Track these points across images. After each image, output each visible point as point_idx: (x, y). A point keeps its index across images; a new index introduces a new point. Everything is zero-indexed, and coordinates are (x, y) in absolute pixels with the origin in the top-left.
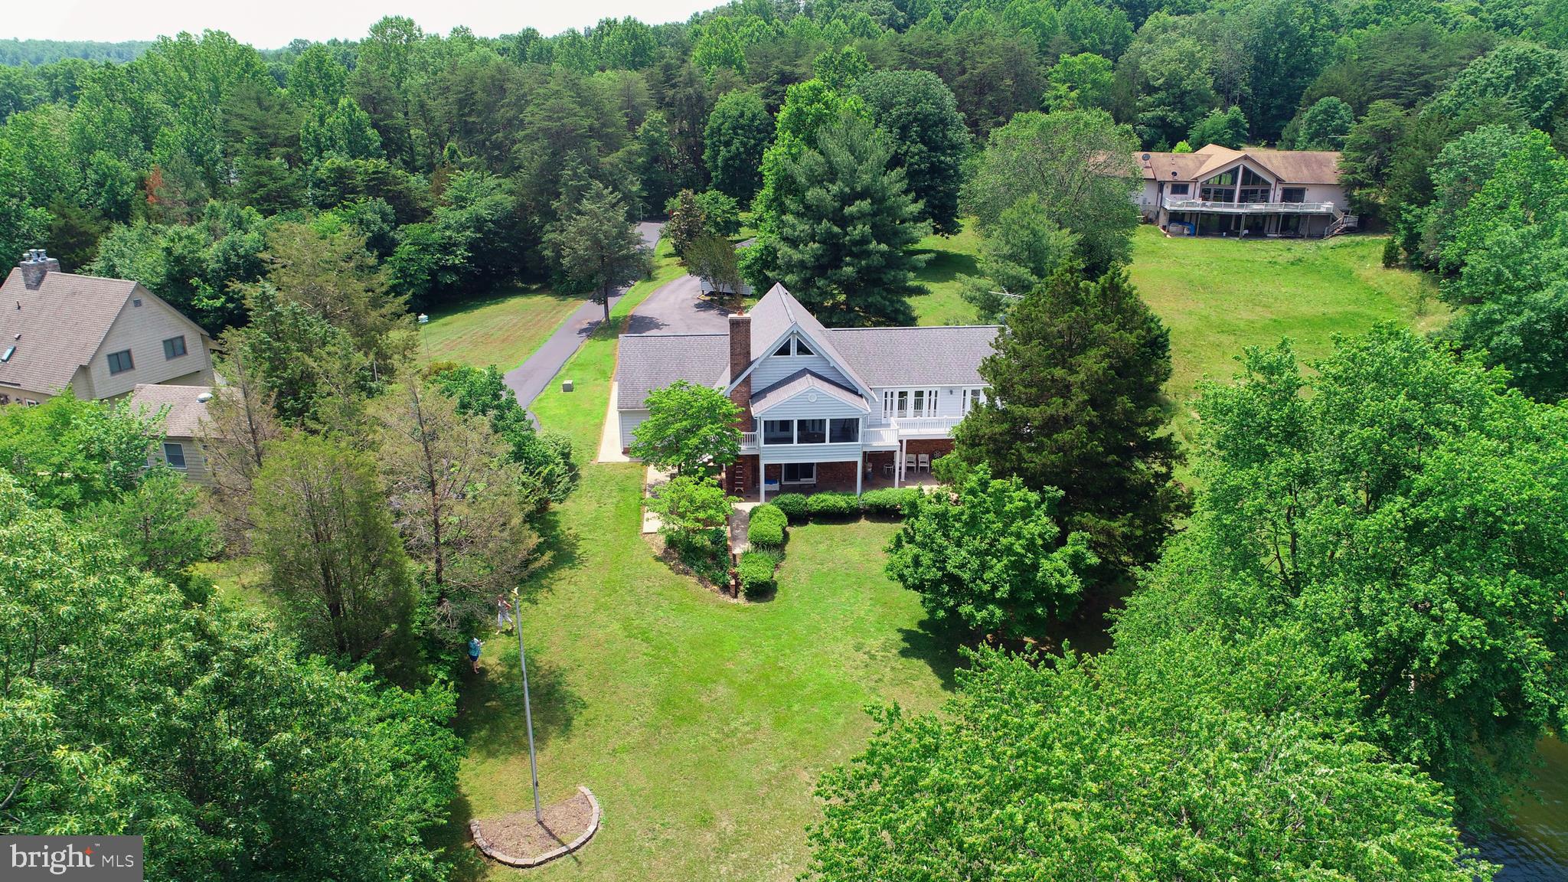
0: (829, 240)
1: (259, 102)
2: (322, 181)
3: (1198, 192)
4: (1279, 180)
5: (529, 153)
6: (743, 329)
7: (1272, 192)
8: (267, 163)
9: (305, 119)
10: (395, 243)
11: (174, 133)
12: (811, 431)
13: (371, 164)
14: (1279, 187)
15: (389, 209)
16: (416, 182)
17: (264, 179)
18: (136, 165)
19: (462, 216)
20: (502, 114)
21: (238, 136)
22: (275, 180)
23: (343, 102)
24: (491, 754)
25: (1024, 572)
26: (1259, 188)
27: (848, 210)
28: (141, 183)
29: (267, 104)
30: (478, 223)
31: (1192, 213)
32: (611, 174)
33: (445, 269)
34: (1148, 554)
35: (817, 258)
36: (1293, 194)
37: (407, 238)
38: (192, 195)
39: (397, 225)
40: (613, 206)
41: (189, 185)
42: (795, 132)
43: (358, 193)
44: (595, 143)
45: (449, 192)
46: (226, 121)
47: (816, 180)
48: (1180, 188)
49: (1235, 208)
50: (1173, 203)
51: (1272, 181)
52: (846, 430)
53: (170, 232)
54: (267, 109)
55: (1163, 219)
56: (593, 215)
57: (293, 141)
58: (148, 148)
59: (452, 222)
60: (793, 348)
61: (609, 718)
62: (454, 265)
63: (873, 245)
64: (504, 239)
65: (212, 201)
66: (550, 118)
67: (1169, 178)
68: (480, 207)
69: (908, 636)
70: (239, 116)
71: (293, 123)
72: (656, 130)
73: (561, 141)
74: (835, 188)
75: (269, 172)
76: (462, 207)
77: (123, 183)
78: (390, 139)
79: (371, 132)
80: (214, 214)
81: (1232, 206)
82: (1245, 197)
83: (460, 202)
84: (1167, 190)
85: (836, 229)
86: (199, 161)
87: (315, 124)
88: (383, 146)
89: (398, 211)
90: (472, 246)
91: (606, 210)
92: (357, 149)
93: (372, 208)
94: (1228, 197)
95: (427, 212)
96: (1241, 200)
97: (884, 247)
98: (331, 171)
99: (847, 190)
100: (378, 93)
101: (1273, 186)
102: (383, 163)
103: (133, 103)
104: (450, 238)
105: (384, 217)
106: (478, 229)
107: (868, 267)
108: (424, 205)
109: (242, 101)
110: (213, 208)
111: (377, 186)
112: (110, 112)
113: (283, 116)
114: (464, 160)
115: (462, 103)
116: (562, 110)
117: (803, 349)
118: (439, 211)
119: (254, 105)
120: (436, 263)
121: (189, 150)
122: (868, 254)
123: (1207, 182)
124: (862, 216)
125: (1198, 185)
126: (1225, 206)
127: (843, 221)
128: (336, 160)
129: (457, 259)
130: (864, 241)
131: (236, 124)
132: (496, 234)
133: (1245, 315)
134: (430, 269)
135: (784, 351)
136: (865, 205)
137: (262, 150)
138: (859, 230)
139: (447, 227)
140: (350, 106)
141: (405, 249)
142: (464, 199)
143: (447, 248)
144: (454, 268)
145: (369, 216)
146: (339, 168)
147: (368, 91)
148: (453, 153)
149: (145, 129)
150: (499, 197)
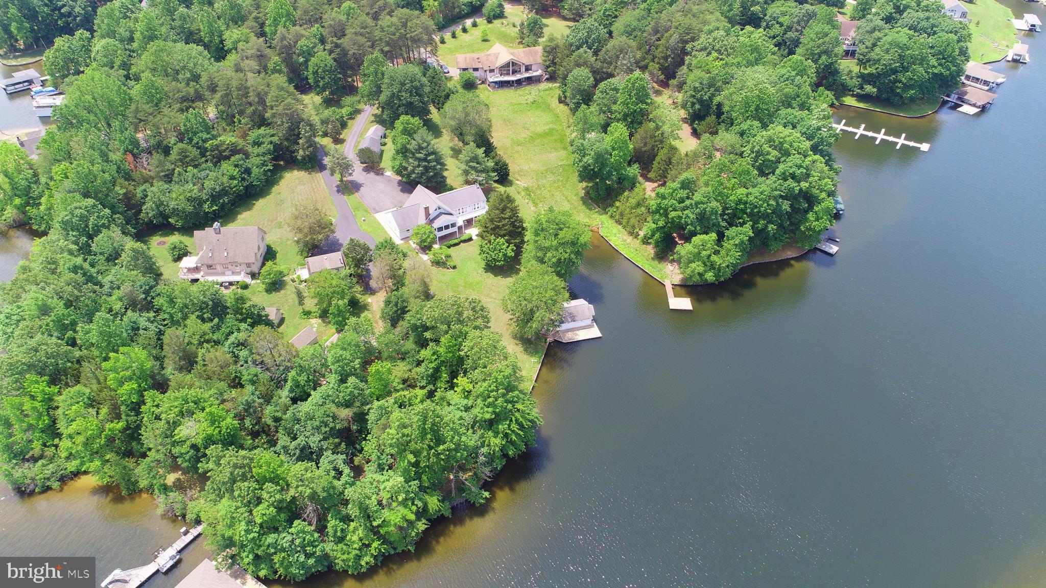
0: (425, 167)
3: (498, 71)
4: (523, 63)
7: (521, 69)
12: (447, 227)
14: (524, 66)
25: (505, 255)
26: (518, 68)
31: (498, 81)
34: (523, 242)
36: (528, 69)
50: (491, 77)
51: (521, 64)
52: (453, 225)
55: (488, 83)
67: (488, 69)
69: (484, 269)
81: (510, 77)
82: (514, 71)
84: (488, 72)
94: (508, 72)
96: (512, 74)
101: (522, 66)
117: (439, 208)
123: (501, 66)
125: (498, 69)
126: (508, 77)
133: (523, 135)
135: (436, 210)
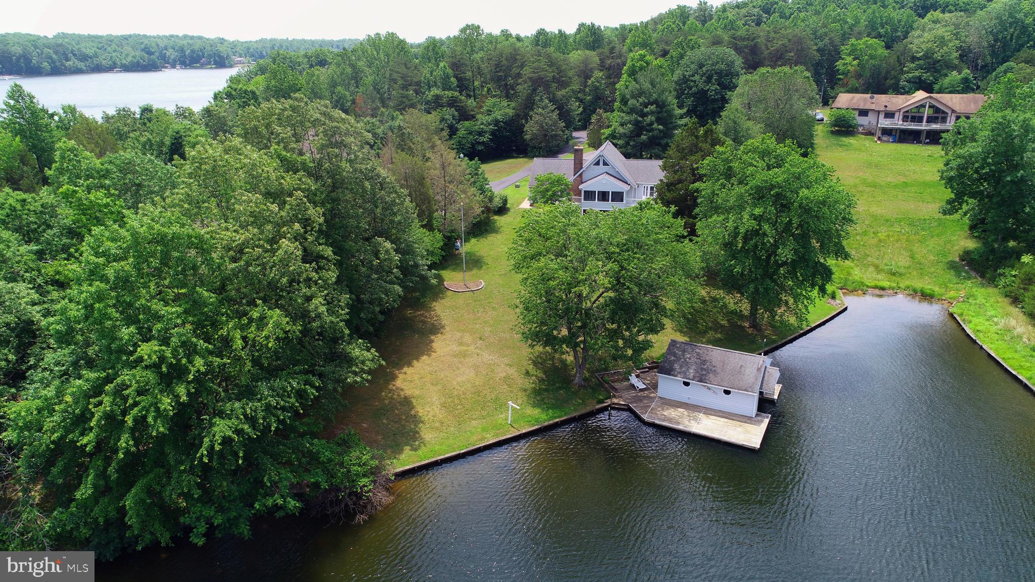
1: (405, 65)
2: (429, 101)
3: (901, 117)
4: (953, 111)
5: (523, 89)
6: (579, 153)
7: (949, 118)
8: (406, 93)
9: (425, 72)
10: (457, 130)
11: (369, 79)
12: (604, 196)
13: (449, 93)
14: (954, 115)
15: (456, 113)
16: (471, 102)
17: (405, 100)
18: (352, 94)
19: (489, 119)
20: (515, 71)
21: (395, 81)
22: (409, 100)
23: (442, 65)
24: (454, 271)
26: (940, 115)
27: (646, 110)
28: (354, 102)
29: (408, 66)
30: (496, 122)
31: (896, 129)
32: (561, 100)
33: (479, 143)
35: (632, 132)
37: (463, 127)
38: (374, 106)
39: (459, 122)
40: (553, 111)
41: (373, 102)
42: (630, 76)
43: (444, 106)
44: (554, 85)
45: (485, 108)
46: (391, 75)
47: (633, 96)
48: (890, 115)
49: (924, 126)
50: (885, 123)
51: (949, 112)
52: (618, 197)
53: (365, 120)
54: (408, 68)
55: (879, 133)
56: (541, 115)
57: (418, 84)
58: (357, 87)
59: (485, 122)
60: (601, 163)
61: (495, 268)
62: (483, 141)
63: (655, 126)
64: (508, 131)
65: (382, 109)
66: (534, 72)
67: (882, 108)
68: (498, 115)
70: (398, 72)
71: (419, 75)
72: (598, 82)
73: (538, 83)
74: (641, 100)
75: (407, 97)
76: (489, 115)
77: (347, 101)
78: (463, 84)
79: (453, 79)
80: (382, 114)
81: (921, 126)
82: (930, 120)
83: (489, 112)
84: (882, 116)
85: (640, 119)
86: (378, 93)
87: (428, 75)
88: (458, 86)
89: (460, 115)
90: (493, 133)
91: (548, 113)
92: (446, 87)
93: (449, 113)
94: (920, 120)
95: (473, 117)
96: (928, 121)
97: (661, 127)
98: (433, 96)
99: (646, 101)
100: (459, 61)
101: (949, 115)
102: (456, 94)
103: (353, 66)
104: (482, 129)
105: (453, 116)
106: (496, 125)
107: (653, 136)
108: (472, 113)
109: (398, 65)
110: (382, 112)
111: (452, 103)
112: (344, 69)
113: (416, 72)
114: (494, 93)
115: (497, 66)
116: (539, 68)
118: (479, 116)
119: (403, 67)
120: (475, 140)
121: (374, 87)
122: (652, 130)
123: (907, 111)
124: (652, 113)
125: (902, 113)
126: (916, 125)
127: (643, 115)
128: (435, 91)
129: (485, 138)
130: (651, 124)
131: (395, 76)
132: (505, 128)
134: (472, 142)
135: (597, 163)
136: (653, 107)
137: (405, 87)
138: (649, 119)
139: (482, 124)
140: (445, 67)
141: (462, 132)
142: (491, 111)
143: (481, 133)
144: (483, 143)
145: (447, 117)
146: (437, 95)
147: (454, 60)
148: (489, 89)
149: (356, 78)
150: (507, 110)
